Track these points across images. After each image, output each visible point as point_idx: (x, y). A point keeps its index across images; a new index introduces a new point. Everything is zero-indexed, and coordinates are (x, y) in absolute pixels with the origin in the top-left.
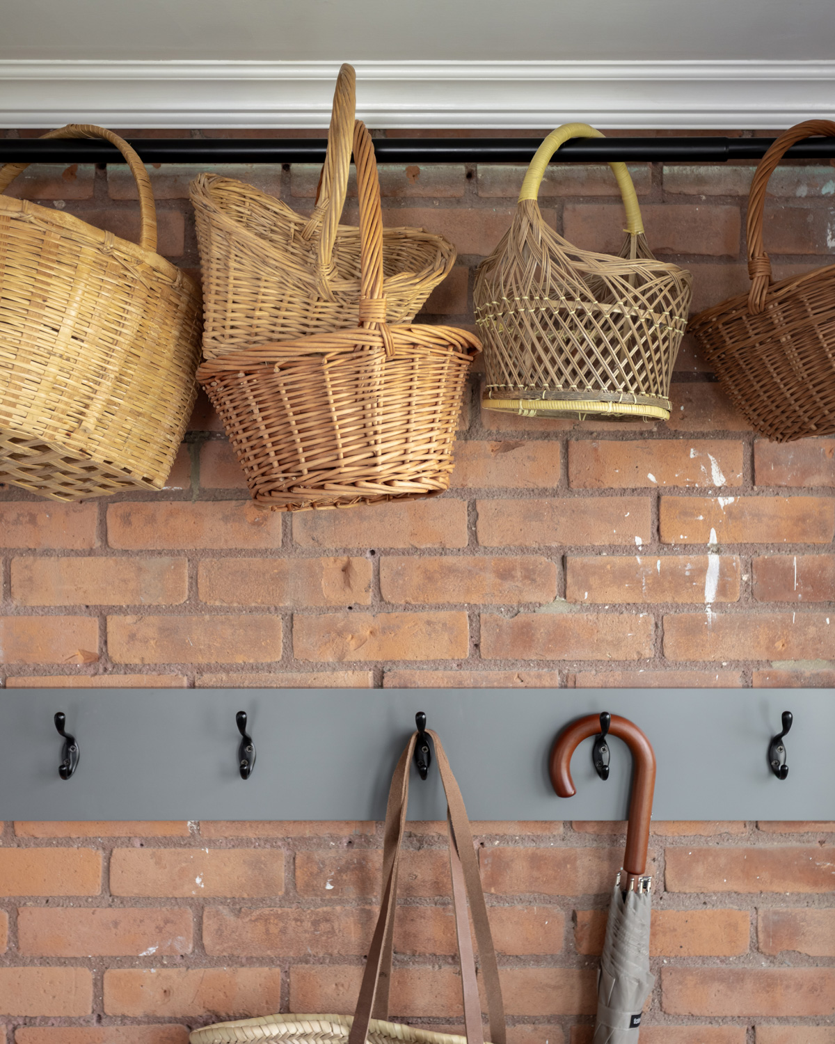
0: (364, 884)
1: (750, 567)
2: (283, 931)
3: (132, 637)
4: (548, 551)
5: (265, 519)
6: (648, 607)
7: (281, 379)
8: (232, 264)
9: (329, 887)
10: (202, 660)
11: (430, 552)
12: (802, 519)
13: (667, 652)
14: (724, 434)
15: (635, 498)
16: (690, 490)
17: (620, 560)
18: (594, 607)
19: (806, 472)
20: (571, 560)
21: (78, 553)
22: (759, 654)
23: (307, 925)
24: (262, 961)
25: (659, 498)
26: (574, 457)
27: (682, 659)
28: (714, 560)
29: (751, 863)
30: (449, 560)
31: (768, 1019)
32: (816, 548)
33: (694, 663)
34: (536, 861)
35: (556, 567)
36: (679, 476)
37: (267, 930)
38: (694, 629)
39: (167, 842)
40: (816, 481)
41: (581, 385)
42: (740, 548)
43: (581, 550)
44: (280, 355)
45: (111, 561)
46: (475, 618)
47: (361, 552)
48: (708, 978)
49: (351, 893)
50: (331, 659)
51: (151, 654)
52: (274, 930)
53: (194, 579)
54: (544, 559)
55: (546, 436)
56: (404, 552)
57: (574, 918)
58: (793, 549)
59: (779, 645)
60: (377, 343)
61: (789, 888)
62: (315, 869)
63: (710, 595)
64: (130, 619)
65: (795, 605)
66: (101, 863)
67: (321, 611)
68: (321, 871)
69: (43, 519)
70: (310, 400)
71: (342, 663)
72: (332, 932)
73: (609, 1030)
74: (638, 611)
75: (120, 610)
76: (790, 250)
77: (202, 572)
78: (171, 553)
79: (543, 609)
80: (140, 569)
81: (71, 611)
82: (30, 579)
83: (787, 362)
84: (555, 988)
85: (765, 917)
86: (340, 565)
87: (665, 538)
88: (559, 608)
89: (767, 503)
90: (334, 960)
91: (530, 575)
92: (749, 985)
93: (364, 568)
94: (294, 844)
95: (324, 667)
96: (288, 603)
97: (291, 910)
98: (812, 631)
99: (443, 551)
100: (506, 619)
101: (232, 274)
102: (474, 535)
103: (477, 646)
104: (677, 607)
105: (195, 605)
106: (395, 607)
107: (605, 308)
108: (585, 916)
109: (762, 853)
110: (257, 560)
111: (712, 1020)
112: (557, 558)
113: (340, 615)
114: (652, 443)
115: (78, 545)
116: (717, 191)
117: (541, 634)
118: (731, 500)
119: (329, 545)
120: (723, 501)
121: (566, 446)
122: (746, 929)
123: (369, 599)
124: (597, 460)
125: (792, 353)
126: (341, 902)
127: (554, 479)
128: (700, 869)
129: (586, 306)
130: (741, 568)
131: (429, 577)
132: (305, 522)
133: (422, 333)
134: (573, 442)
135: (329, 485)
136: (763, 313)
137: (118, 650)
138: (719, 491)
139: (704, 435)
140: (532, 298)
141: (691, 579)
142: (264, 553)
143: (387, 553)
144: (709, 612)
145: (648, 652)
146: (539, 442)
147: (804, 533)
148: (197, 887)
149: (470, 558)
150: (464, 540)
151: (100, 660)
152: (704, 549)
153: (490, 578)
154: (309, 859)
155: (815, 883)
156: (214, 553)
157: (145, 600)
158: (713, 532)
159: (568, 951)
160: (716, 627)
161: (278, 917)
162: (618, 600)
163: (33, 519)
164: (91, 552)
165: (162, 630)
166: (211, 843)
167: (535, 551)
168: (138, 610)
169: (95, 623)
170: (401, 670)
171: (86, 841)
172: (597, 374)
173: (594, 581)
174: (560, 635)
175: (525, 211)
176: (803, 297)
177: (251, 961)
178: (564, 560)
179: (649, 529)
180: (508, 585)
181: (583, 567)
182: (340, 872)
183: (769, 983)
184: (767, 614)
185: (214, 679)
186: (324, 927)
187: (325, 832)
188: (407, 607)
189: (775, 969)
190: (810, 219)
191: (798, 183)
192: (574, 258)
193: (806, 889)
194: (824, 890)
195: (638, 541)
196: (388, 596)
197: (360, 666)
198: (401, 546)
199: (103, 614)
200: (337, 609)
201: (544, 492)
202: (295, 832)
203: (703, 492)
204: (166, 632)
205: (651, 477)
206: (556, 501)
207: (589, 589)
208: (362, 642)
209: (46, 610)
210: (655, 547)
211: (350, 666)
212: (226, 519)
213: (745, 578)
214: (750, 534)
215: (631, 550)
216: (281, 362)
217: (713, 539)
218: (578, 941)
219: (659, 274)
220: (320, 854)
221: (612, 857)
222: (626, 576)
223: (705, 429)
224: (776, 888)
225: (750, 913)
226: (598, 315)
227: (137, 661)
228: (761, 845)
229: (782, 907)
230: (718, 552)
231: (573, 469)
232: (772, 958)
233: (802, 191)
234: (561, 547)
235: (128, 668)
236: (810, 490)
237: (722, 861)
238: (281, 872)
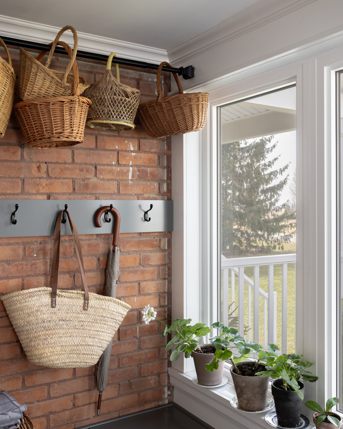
0: (45, 254)
1: (139, 171)
2: (22, 268)
4: (92, 165)
5: (16, 152)
6: (116, 180)
7: (51, 107)
8: (38, 74)
9: (35, 255)
11: (62, 163)
12: (150, 160)
13: (121, 191)
14: (133, 137)
15: (113, 152)
16: (125, 151)
17: (109, 168)
18: (103, 179)
19: (151, 148)
20: (98, 167)
22: (141, 192)
23: (29, 266)
24: (16, 277)
25: (118, 153)
26: (98, 140)
27: (124, 193)
28: (131, 168)
29: (139, 243)
30: (67, 166)
31: (143, 281)
32: (153, 167)
33: (126, 194)
34: (89, 245)
35: (94, 169)
36: (123, 147)
37: (18, 268)
38: (126, 186)
40: (153, 150)
42: (136, 166)
43: (100, 165)
44: (52, 100)
46: (74, 182)
47: (43, 162)
48: (130, 272)
49: (41, 257)
50: (35, 192)
52: (19, 268)
54: (91, 167)
55: (91, 134)
56: (55, 163)
57: (99, 259)
58: (148, 167)
59: (145, 190)
60: (78, 100)
61: (147, 249)
62: (31, 251)
63: (130, 177)
65: (148, 180)
67: (32, 179)
68: (33, 251)
70: (58, 114)
71: (38, 193)
72: (36, 268)
73: (111, 285)
74: (114, 181)
79: (91, 180)
83: (165, 117)
84: (94, 278)
85: (142, 257)
86: (37, 166)
87: (120, 163)
88: (94, 180)
89: (142, 155)
90: (36, 275)
91: (88, 171)
92: (139, 273)
93: (44, 167)
94: (24, 244)
95: (33, 194)
96: (22, 176)
97: (24, 262)
98: (152, 187)
99: (65, 163)
100: (82, 182)
101: (38, 77)
102: (73, 160)
103: (74, 189)
104: (123, 180)
106: (52, 178)
107: (127, 99)
108: (102, 259)
109: (142, 241)
110: (13, 163)
111: (130, 282)
112: (94, 167)
113: (37, 180)
114: (117, 138)
116: (132, 76)
117: (90, 186)
118: (135, 154)
119: (34, 160)
120: (133, 154)
121: (96, 138)
122: (138, 259)
123: (45, 176)
124: (104, 142)
125: (167, 115)
126: (38, 259)
127: (93, 146)
128: (128, 245)
129: (123, 98)
130: (137, 171)
131: (62, 170)
132: (27, 153)
133: (85, 99)
134: (98, 136)
135: (61, 137)
136: (160, 105)
138: (132, 151)
139: (128, 137)
140: (109, 95)
141: (126, 173)
142: (16, 161)
143: (50, 163)
144: (130, 182)
145: (116, 191)
146: (90, 136)
147: (150, 163)
149: (72, 165)
150: (70, 161)
152: (128, 166)
153: (78, 171)
154: (29, 248)
155: (153, 248)
158: (131, 162)
159: (97, 268)
160: (132, 185)
161: (21, 264)
162: (109, 178)
167: (89, 165)
170: (55, 195)
173: (103, 173)
174: (95, 187)
175: (109, 72)
176: (171, 101)
177: (13, 278)
178: (96, 167)
179: (116, 160)
180: (82, 173)
181: (101, 169)
182: (38, 251)
183: (143, 272)
184: (143, 183)
185: (1, 197)
186: (34, 266)
187: (34, 240)
188: (56, 178)
189: (144, 269)
191: (149, 77)
192: (120, 86)
193: (151, 249)
194: (155, 249)
195: (114, 163)
196: (51, 175)
197: (43, 194)
198: (54, 161)
200: (37, 178)
201: (91, 149)
202: (25, 240)
203: (128, 151)
205: (117, 147)
206: (94, 152)
207: (102, 175)
208: (44, 188)
210: (117, 165)
211: (40, 194)
212: (4, 151)
213: (138, 173)
214: (139, 163)
215: (112, 165)
216: (52, 103)
217: (131, 163)
218: (100, 265)
220: (32, 246)
221: (108, 243)
222: (111, 172)
223: (129, 136)
224: (144, 249)
225: (139, 255)
226: (125, 100)
228: (141, 239)
229: (146, 254)
230: (132, 167)
231: (98, 144)
232: (143, 266)
234: (95, 164)
236: (152, 153)
237: (133, 243)
238: (21, 252)
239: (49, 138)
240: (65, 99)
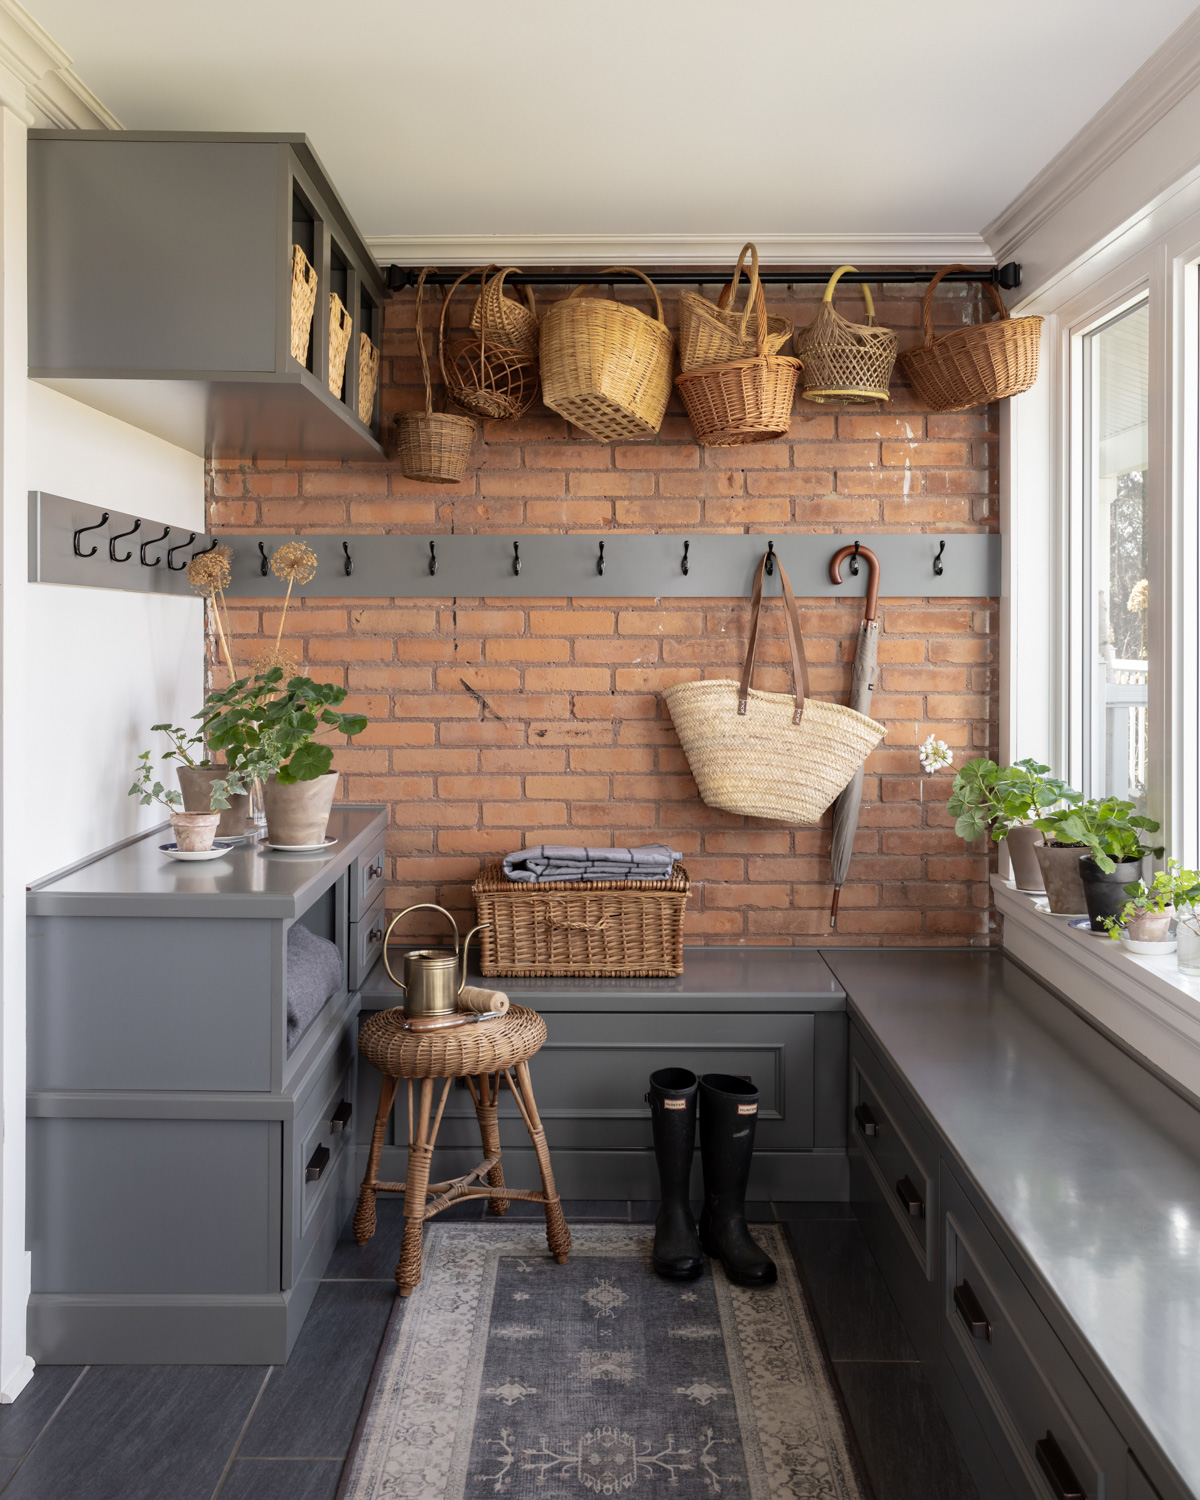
0: (740, 629)
1: (925, 477)
2: (701, 651)
3: (628, 511)
4: (828, 470)
5: (692, 454)
6: (876, 496)
7: (722, 379)
8: (701, 330)
9: (723, 630)
10: (661, 522)
11: (771, 470)
12: (950, 454)
13: (885, 518)
14: (913, 413)
15: (870, 444)
16: (897, 440)
17: (862, 474)
18: (850, 496)
19: (952, 431)
20: (839, 474)
21: (601, 471)
22: (930, 519)
23: (713, 648)
24: (691, 665)
25: (881, 444)
26: (840, 424)
27: (892, 521)
28: (908, 474)
29: (925, 619)
30: (780, 474)
31: (933, 692)
32: (957, 468)
33: (899, 523)
34: (822, 618)
35: (832, 477)
36: (891, 434)
37: (694, 651)
38: (898, 507)
39: (645, 609)
40: (957, 435)
41: (851, 383)
42: (921, 468)
43: (843, 469)
44: (722, 368)
45: (617, 475)
46: (793, 502)
47: (737, 470)
48: (904, 673)
49: (734, 633)
50: (723, 521)
51: (637, 520)
52: (697, 651)
53: (657, 484)
54: (826, 473)
55: (826, 414)
56: (758, 470)
57: (840, 646)
58: (946, 468)
59: (939, 514)
60: (765, 363)
61: (944, 630)
62: (716, 622)
63: (906, 490)
64: (626, 503)
65: (947, 495)
66: (614, 620)
67: (718, 499)
68: (719, 622)
69: (585, 454)
70: (734, 389)
71: (728, 523)
72: (724, 652)
73: (858, 691)
74: (872, 498)
75: (621, 498)
76: (945, 324)
77: (661, 480)
78: (646, 471)
79: (825, 498)
80: (631, 479)
81: (597, 498)
82: (578, 483)
83: (941, 372)
84: (832, 678)
85: (932, 645)
86: (727, 476)
87: (885, 463)
88: (833, 497)
89: (933, 446)
90: (725, 665)
91: (819, 481)
92: (924, 677)
93: (739, 477)
94: (705, 610)
95: (720, 525)
96: (702, 495)
97: (705, 641)
98: (955, 508)
99: (777, 470)
100: (808, 502)
101: (701, 334)
102: (792, 462)
103: (793, 515)
104: (890, 496)
105: (658, 495)
106: (754, 497)
107: (862, 349)
108: (846, 643)
109: (930, 614)
110: (687, 474)
111: (906, 693)
112: (832, 473)
113: (727, 500)
114: (878, 417)
115: (601, 467)
116: (910, 295)
117: (824, 509)
118: (916, 444)
119: (722, 467)
120: (912, 445)
121: (837, 419)
122: (923, 650)
123: (741, 493)
124: (852, 425)
125: (943, 368)
126: (729, 637)
127: (830, 435)
128: (901, 622)
129: (853, 348)
130: (921, 478)
131: (771, 482)
132: (710, 455)
133: (782, 360)
134: (840, 417)
135: (741, 427)
136: (930, 351)
137: (621, 517)
138: (910, 440)
139: (903, 414)
140: (829, 344)
141: (897, 483)
142: (691, 470)
143: (750, 470)
144: (906, 499)
145: (876, 518)
146: (824, 417)
147: (952, 460)
148: (659, 630)
149: (790, 473)
150: (787, 464)
151: (612, 522)
152: (903, 468)
153: (800, 483)
154: (713, 617)
155: (956, 629)
156: (666, 471)
157: (634, 493)
158: (907, 460)
159: (838, 661)
160: (909, 506)
161: (699, 644)
162: (861, 493)
163: (580, 454)
164: (607, 470)
165: (642, 508)
166: (666, 609)
167: (821, 470)
168: (629, 498)
169: (609, 505)
170: (757, 527)
171: (607, 609)
172: (858, 378)
173: (850, 484)
174: (834, 510)
175: (826, 306)
176: (948, 343)
177: (685, 665)
178: (835, 474)
179: (877, 459)
180: (808, 486)
181: (845, 476)
182: (728, 623)
183: (933, 676)
184: (933, 499)
185: (667, 531)
186: (721, 649)
187: (721, 604)
188: (760, 496)
189: (936, 669)
190: (954, 308)
191: (949, 291)
192: (848, 327)
193: (951, 631)
194: (960, 631)
195: (871, 465)
196: (751, 492)
197: (738, 524)
198: (757, 467)
199: (613, 500)
200: (726, 498)
201: (825, 441)
202: (706, 603)
203: (903, 441)
204: (644, 508)
205: (878, 433)
206: (832, 445)
207: (848, 487)
208: (738, 514)
209: (586, 498)
210: (879, 468)
211: (733, 525)
212: (672, 454)
213: (923, 482)
214: (926, 461)
215: (868, 469)
216: (722, 372)
217: (908, 464)
218: (843, 655)
219: (884, 334)
220: (719, 615)
221: (858, 615)
222: (866, 481)
223: (903, 410)
224: (937, 631)
225: (924, 642)
226: (859, 351)
227: (630, 523)
228: (929, 610)
229: (940, 640)
230: (910, 470)
231: (839, 430)
232: (935, 664)
233: (951, 295)
234: (834, 468)
235: (626, 526)
236: (954, 440)
237: (912, 618)
238: (700, 623)
239: (722, 429)
240: (745, 365)
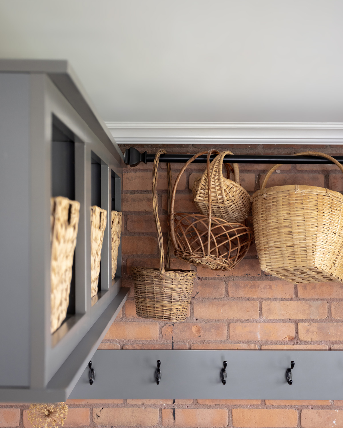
3: (308, 331)
10: (334, 340)
21: (287, 300)
39: (322, 407)
45: (299, 303)
51: (315, 338)
53: (330, 309)
64: (306, 324)
66: (297, 415)
69: (274, 287)
75: (302, 321)
77: (333, 307)
78: (321, 300)
80: (310, 306)
81: (284, 321)
82: (269, 309)
105: (330, 319)
115: (287, 297)
137: (302, 335)
148: (334, 425)
151: (295, 339)
156: (337, 300)
157: (312, 317)
163: (270, 287)
164: (291, 299)
165: (319, 328)
166: (338, 408)
168: (310, 321)
169: (293, 326)
171: (291, 407)
185: (338, 347)
199: (296, 323)
204: (320, 329)
209: (275, 321)
227: (309, 340)
235: (306, 342)
